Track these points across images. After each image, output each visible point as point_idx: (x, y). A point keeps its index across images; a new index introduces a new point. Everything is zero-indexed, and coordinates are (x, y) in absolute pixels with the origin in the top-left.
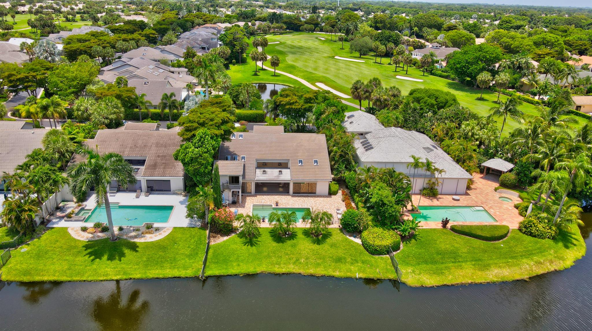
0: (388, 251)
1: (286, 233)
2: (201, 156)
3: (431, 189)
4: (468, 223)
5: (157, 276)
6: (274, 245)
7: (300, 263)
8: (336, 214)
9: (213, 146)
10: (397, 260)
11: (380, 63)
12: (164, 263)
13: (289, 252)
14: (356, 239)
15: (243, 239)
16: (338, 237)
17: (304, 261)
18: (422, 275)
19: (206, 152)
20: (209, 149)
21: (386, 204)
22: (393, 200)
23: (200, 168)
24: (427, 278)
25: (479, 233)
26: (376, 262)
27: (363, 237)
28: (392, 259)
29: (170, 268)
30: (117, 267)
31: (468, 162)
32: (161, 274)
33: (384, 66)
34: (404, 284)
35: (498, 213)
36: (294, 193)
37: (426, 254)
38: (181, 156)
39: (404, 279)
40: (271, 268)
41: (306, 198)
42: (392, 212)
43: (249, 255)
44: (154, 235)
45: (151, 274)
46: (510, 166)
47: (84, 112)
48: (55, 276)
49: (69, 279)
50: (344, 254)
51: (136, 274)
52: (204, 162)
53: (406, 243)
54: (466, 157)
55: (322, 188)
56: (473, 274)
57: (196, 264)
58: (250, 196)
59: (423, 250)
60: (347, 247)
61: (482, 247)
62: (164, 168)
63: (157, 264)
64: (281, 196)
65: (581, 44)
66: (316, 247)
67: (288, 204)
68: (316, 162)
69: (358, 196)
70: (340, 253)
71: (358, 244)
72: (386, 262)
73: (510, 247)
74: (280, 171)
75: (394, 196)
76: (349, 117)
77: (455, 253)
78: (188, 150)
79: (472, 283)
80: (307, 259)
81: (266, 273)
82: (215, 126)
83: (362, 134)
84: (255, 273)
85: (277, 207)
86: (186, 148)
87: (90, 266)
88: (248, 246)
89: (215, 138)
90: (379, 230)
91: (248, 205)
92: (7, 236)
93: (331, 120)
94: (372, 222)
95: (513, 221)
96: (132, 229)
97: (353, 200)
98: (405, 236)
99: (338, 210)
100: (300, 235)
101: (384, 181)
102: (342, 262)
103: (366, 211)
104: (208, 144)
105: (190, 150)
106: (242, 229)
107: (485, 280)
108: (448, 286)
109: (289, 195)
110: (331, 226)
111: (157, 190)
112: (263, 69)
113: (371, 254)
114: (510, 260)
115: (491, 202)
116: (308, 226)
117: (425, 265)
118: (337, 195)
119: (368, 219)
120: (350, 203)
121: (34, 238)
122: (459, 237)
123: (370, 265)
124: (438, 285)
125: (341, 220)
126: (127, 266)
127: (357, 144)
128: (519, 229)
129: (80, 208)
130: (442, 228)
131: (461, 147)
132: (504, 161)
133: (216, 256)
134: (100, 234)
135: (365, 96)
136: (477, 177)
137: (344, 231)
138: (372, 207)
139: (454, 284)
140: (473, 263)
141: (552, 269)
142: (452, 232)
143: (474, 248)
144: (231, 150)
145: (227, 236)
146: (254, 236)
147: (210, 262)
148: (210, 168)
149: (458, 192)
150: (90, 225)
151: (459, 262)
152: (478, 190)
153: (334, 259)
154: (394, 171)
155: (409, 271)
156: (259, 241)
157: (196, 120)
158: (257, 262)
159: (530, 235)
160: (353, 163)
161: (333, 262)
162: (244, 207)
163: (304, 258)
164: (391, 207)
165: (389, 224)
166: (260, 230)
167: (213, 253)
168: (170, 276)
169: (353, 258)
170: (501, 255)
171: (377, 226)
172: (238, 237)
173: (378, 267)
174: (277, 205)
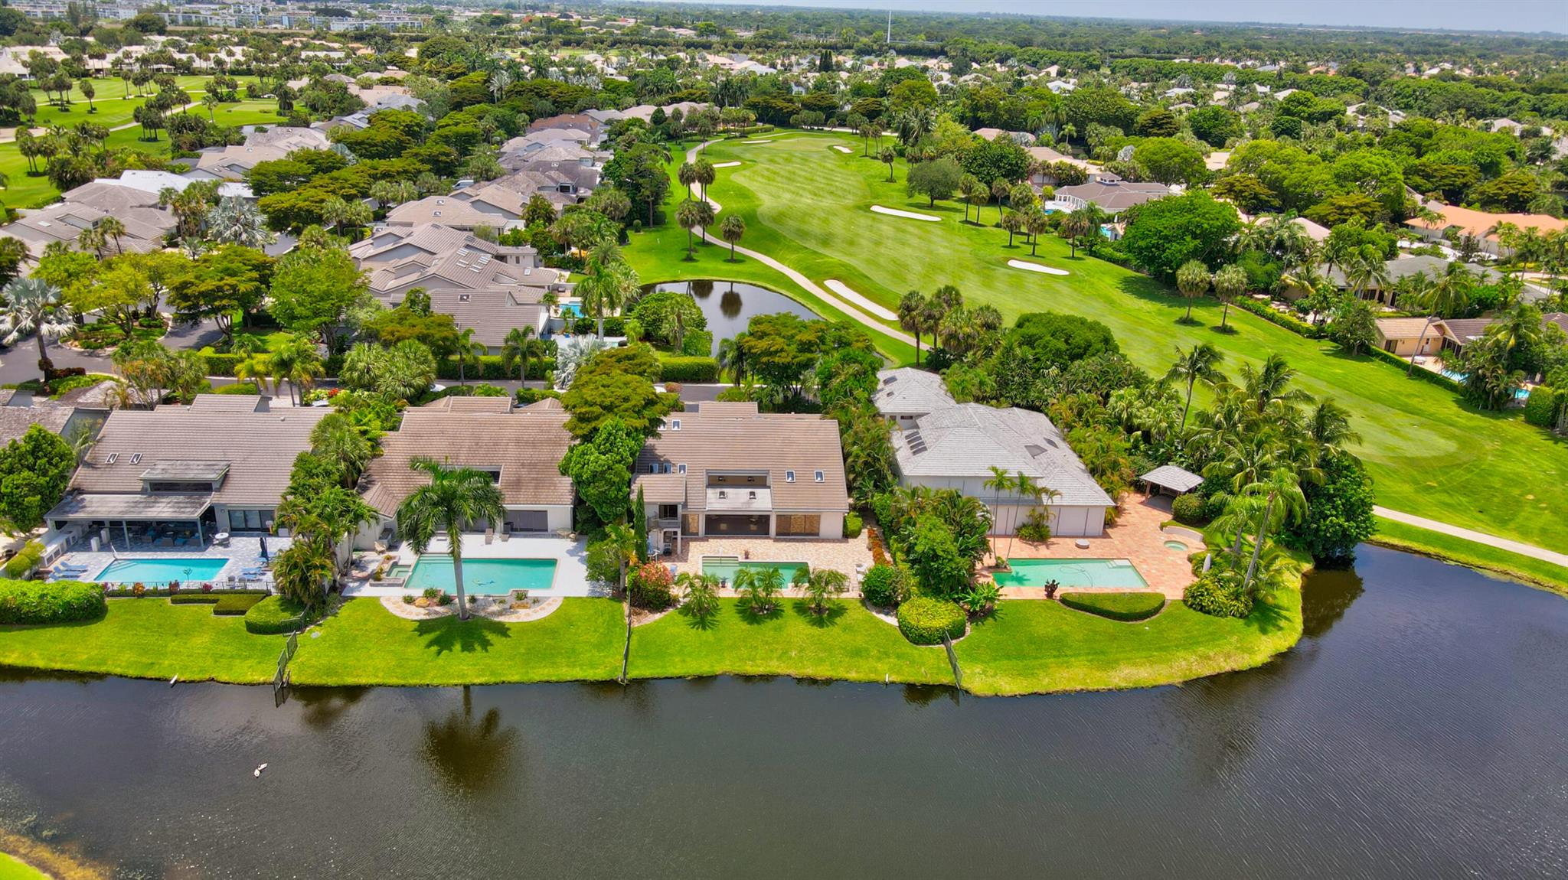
0: (943, 637)
1: (764, 607)
2: (610, 468)
3: (1037, 526)
4: (1092, 590)
5: (546, 679)
6: (743, 627)
7: (790, 658)
8: (855, 573)
9: (631, 449)
10: (956, 653)
11: (977, 224)
12: (556, 656)
13: (770, 640)
14: (889, 617)
15: (690, 617)
16: (858, 614)
17: (795, 654)
18: (998, 677)
19: (620, 462)
20: (624, 454)
21: (940, 556)
22: (954, 547)
23: (609, 490)
24: (1006, 682)
25: (1109, 606)
26: (920, 656)
27: (901, 614)
28: (949, 650)
30: (478, 663)
31: (1110, 474)
32: (554, 675)
33: (987, 233)
34: (966, 691)
35: (1154, 571)
36: (778, 534)
37: (1010, 642)
38: (574, 468)
39: (965, 684)
40: (740, 666)
41: (801, 544)
42: (952, 569)
43: (701, 644)
44: (531, 609)
45: (537, 675)
46: (1195, 480)
47: (362, 373)
48: (377, 677)
49: (402, 682)
50: (866, 643)
52: (616, 479)
53: (977, 624)
54: (1107, 464)
55: (832, 525)
56: (1087, 675)
57: (610, 659)
58: (696, 540)
59: (1005, 637)
60: (873, 631)
61: (1111, 630)
62: (536, 487)
63: (544, 659)
64: (755, 540)
65: (1454, 171)
66: (816, 630)
67: (767, 554)
68: (819, 474)
69: (896, 540)
70: (860, 641)
71: (892, 625)
72: (938, 655)
73: (1160, 631)
74: (752, 493)
75: (956, 540)
76: (886, 382)
77: (1060, 641)
78: (587, 457)
79: (1082, 689)
80: (801, 651)
81: (732, 675)
82: (633, 411)
83: (911, 417)
84: (712, 674)
86: (584, 454)
87: (432, 661)
88: (698, 628)
89: (634, 434)
90: (928, 602)
91: (693, 556)
92: (283, 610)
94: (918, 587)
95: (1177, 585)
96: (491, 599)
97: (889, 548)
98: (975, 611)
99: (859, 565)
100: (789, 611)
101: (940, 515)
102: (861, 656)
103: (909, 568)
104: (622, 445)
105: (592, 458)
106: (687, 600)
109: (769, 538)
110: (844, 595)
111: (522, 530)
112: (705, 244)
113: (914, 642)
114: (1155, 653)
115: (1147, 551)
116: (802, 594)
117: (1005, 661)
118: (860, 537)
119: (911, 581)
120: (882, 553)
121: (327, 615)
122: (1073, 613)
123: (910, 661)
124: (1023, 693)
125: (863, 583)
127: (898, 441)
128: (1182, 600)
129: (391, 562)
130: (1046, 598)
132: (1183, 471)
133: (644, 646)
134: (439, 609)
135: (925, 326)
136: (1132, 501)
137: (867, 603)
138: (917, 561)
140: (1090, 657)
141: (1228, 668)
142: (1063, 605)
143: (1095, 633)
144: (659, 452)
145: (661, 612)
146: (709, 611)
147: (635, 655)
148: (625, 489)
149: (1089, 532)
150: (418, 592)
151: (1066, 655)
152: (1129, 527)
153: (847, 651)
154: (959, 496)
155: (978, 670)
156: (717, 620)
157: (598, 400)
158: (715, 655)
159: (1201, 610)
160: (890, 478)
161: (847, 656)
162: (686, 561)
163: (796, 649)
164: (950, 560)
165: (947, 590)
166: (719, 601)
167: (639, 641)
168: (569, 678)
169: (882, 649)
170: (1141, 645)
171: (925, 595)
172: (680, 613)
173: (923, 664)
174: (747, 558)
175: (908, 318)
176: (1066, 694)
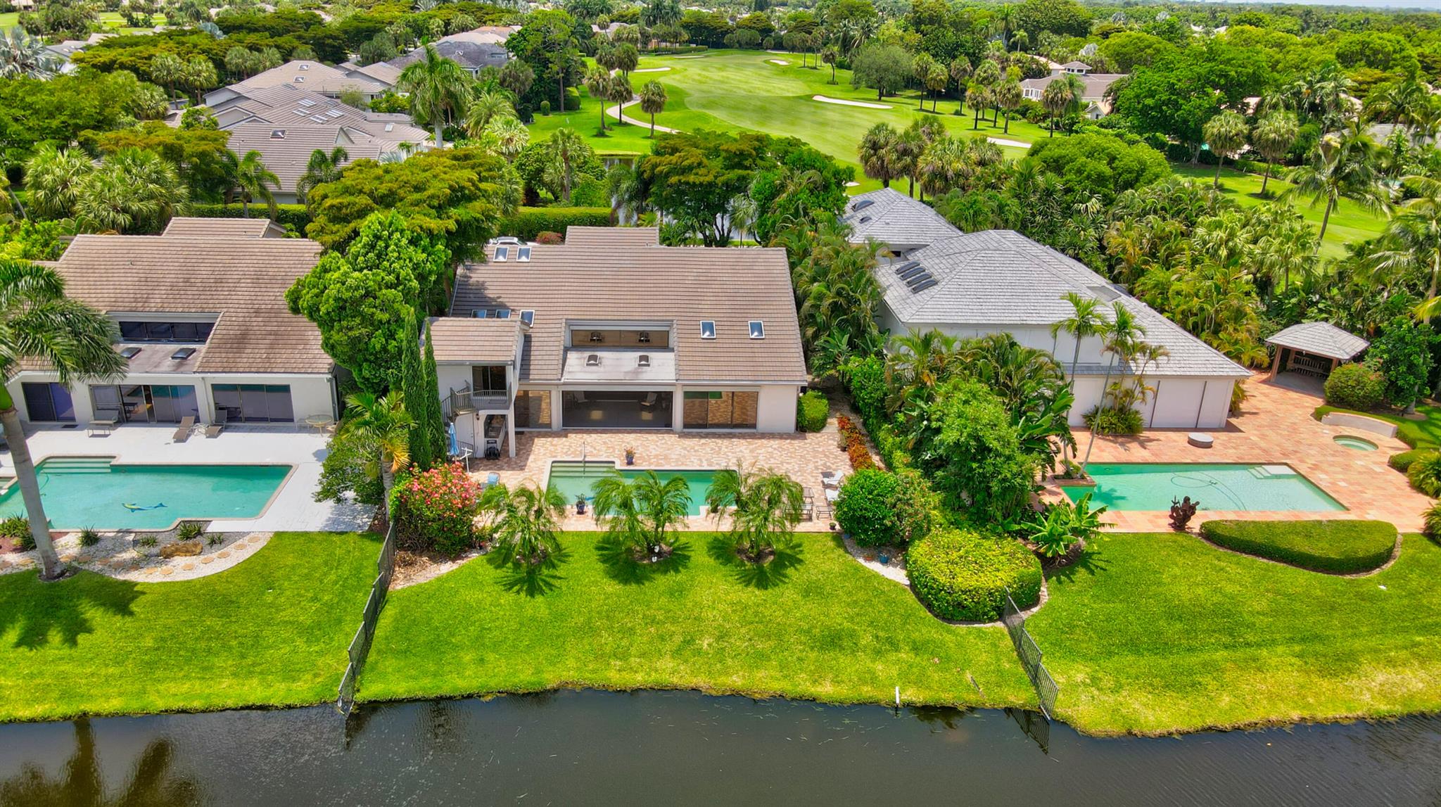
0: (1001, 607)
1: (651, 550)
2: (371, 295)
3: (1121, 410)
4: (1253, 515)
5: (180, 704)
6: (610, 590)
7: (698, 652)
8: (821, 487)
9: (416, 267)
10: (1032, 636)
11: (933, 112)
12: (217, 654)
13: (660, 616)
14: (891, 568)
15: (507, 571)
16: (829, 562)
17: (709, 645)
18: (1125, 693)
19: (390, 286)
20: (403, 273)
21: (990, 450)
22: (1013, 434)
24: (1145, 705)
25: (1302, 546)
26: (959, 646)
27: (915, 562)
28: (1017, 636)
29: (235, 675)
30: (41, 673)
31: (1231, 329)
32: (199, 696)
33: (947, 119)
34: (1064, 724)
35: (1342, 484)
36: (686, 426)
37: (1131, 617)
38: (306, 299)
39: (1062, 707)
40: (594, 671)
41: (726, 442)
43: (522, 624)
44: (202, 557)
45: (162, 697)
46: (1357, 343)
50: (851, 619)
51: (108, 698)
52: (385, 317)
53: (1060, 582)
54: (1225, 314)
55: (777, 409)
56: (1302, 687)
57: (329, 659)
58: (546, 435)
59: (1119, 606)
60: (861, 596)
61: (1318, 592)
62: (271, 347)
63: (188, 661)
64: (647, 436)
66: (752, 595)
67: (666, 458)
68: (757, 327)
69: (891, 431)
70: (837, 615)
71: (896, 585)
72: (994, 645)
73: (1411, 595)
74: (644, 359)
75: (1014, 422)
76: (856, 206)
77: (1228, 614)
78: (328, 276)
79: (1303, 719)
80: (720, 638)
81: (578, 689)
82: (429, 205)
83: (898, 253)
84: (538, 688)
85: (631, 467)
88: (518, 592)
89: (425, 242)
90: (966, 538)
91: (535, 460)
93: (805, 209)
94: (941, 511)
95: (1398, 508)
96: (131, 537)
97: (877, 446)
98: (1057, 555)
99: (827, 475)
100: (700, 556)
101: (981, 375)
102: (842, 648)
103: (920, 477)
104: (399, 258)
105: (337, 276)
107: (1349, 709)
108: (1221, 731)
109: (671, 432)
110: (802, 527)
111: (248, 419)
112: (621, 124)
113: (944, 619)
114: (1418, 639)
115: (1312, 452)
116: (726, 525)
117: (1131, 658)
118: (825, 431)
119: (928, 501)
120: (866, 454)
122: (1235, 559)
123: (940, 658)
124: (1184, 728)
125: (839, 505)
126: (79, 670)
127: (887, 276)
128: (1424, 534)
130: (1171, 530)
131: (1209, 283)
132: (1335, 330)
133: (405, 627)
134: (12, 558)
135: (899, 165)
136: (1254, 382)
137: (847, 542)
138: (940, 463)
139: (1241, 723)
140: (1297, 648)
142: (1207, 544)
143: (1291, 598)
144: (491, 293)
145: (454, 560)
146: (545, 560)
147: (379, 652)
149: (1203, 422)
151: (1248, 645)
152: (1262, 415)
153: (813, 638)
154: (1013, 344)
155: (1080, 677)
156: (560, 578)
157: (367, 188)
158: (548, 650)
160: (875, 331)
161: (812, 649)
162: (521, 467)
163: (711, 635)
164: (1009, 458)
165: (999, 515)
166: (565, 542)
167: (396, 620)
168: (230, 703)
169: (881, 634)
170: (1386, 622)
171: (957, 524)
172: (490, 561)
173: (967, 663)
174: (630, 463)
175: (874, 159)
176: (1272, 731)
